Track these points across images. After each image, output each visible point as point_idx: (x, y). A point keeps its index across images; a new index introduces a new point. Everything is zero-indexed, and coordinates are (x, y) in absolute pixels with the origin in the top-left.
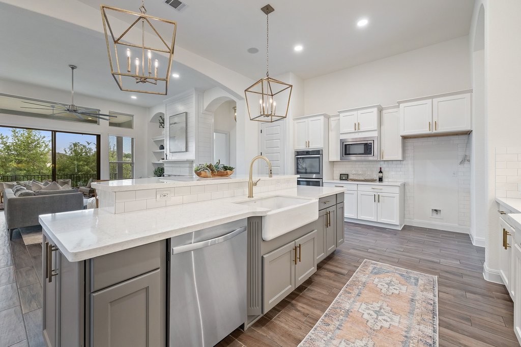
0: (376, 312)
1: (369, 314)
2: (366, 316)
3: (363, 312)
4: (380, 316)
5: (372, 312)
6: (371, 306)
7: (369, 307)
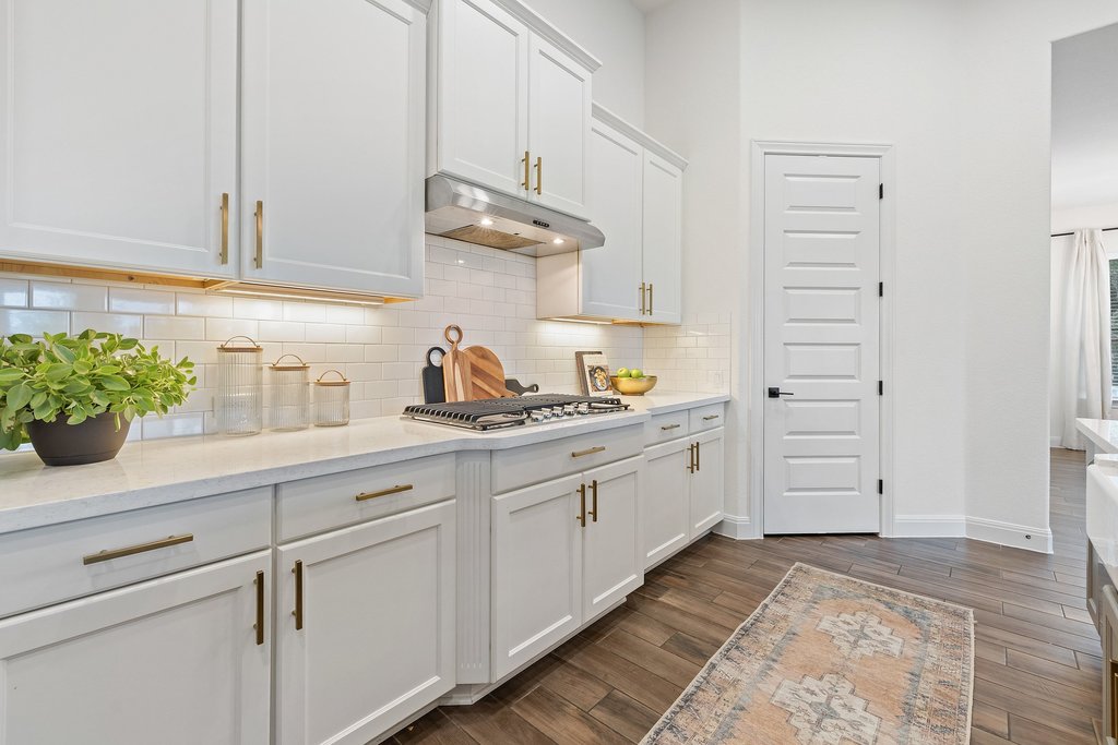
0: (833, 715)
1: (850, 709)
2: (858, 703)
3: (867, 715)
4: (821, 704)
5: (843, 713)
6: (845, 734)
7: (852, 732)
